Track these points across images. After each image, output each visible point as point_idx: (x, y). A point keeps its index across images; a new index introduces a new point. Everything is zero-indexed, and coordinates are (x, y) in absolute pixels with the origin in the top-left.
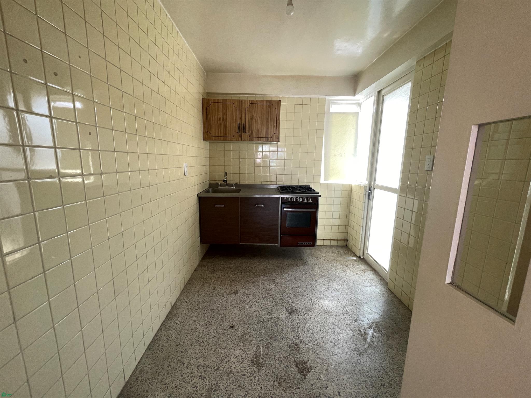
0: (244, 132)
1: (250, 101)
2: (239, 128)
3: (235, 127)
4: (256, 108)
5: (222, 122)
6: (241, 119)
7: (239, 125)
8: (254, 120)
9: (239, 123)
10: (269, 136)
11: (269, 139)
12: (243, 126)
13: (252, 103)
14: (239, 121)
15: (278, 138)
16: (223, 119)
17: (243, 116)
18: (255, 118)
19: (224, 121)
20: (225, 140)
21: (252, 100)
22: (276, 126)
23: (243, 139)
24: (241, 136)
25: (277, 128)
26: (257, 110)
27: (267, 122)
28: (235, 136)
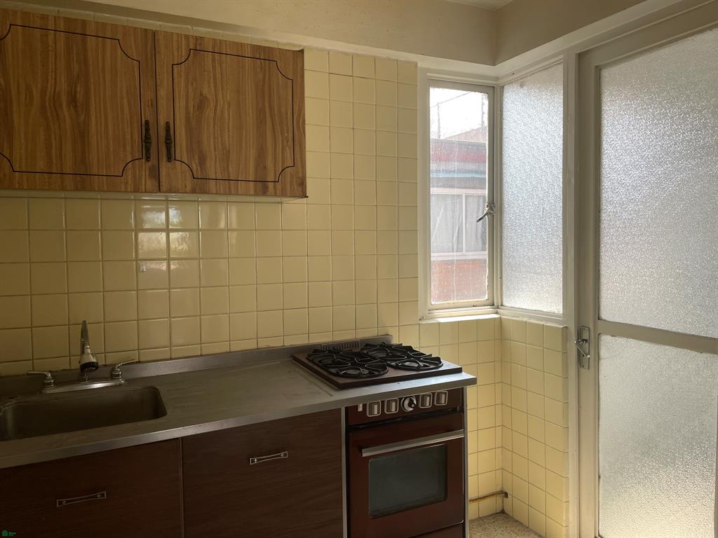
0: (169, 159)
1: (191, 40)
2: (146, 140)
3: (128, 137)
4: (214, 68)
5: (66, 112)
6: (155, 104)
7: (147, 130)
8: (209, 112)
9: (147, 123)
10: (271, 177)
11: (271, 185)
12: (162, 133)
13: (197, 48)
14: (148, 115)
15: (303, 183)
16: (73, 101)
17: (162, 93)
18: (212, 105)
19: (76, 107)
20: (84, 189)
21: (197, 38)
22: (291, 140)
23: (164, 186)
24: (156, 174)
25: (297, 148)
26: (218, 76)
27: (261, 123)
28: (129, 173)
